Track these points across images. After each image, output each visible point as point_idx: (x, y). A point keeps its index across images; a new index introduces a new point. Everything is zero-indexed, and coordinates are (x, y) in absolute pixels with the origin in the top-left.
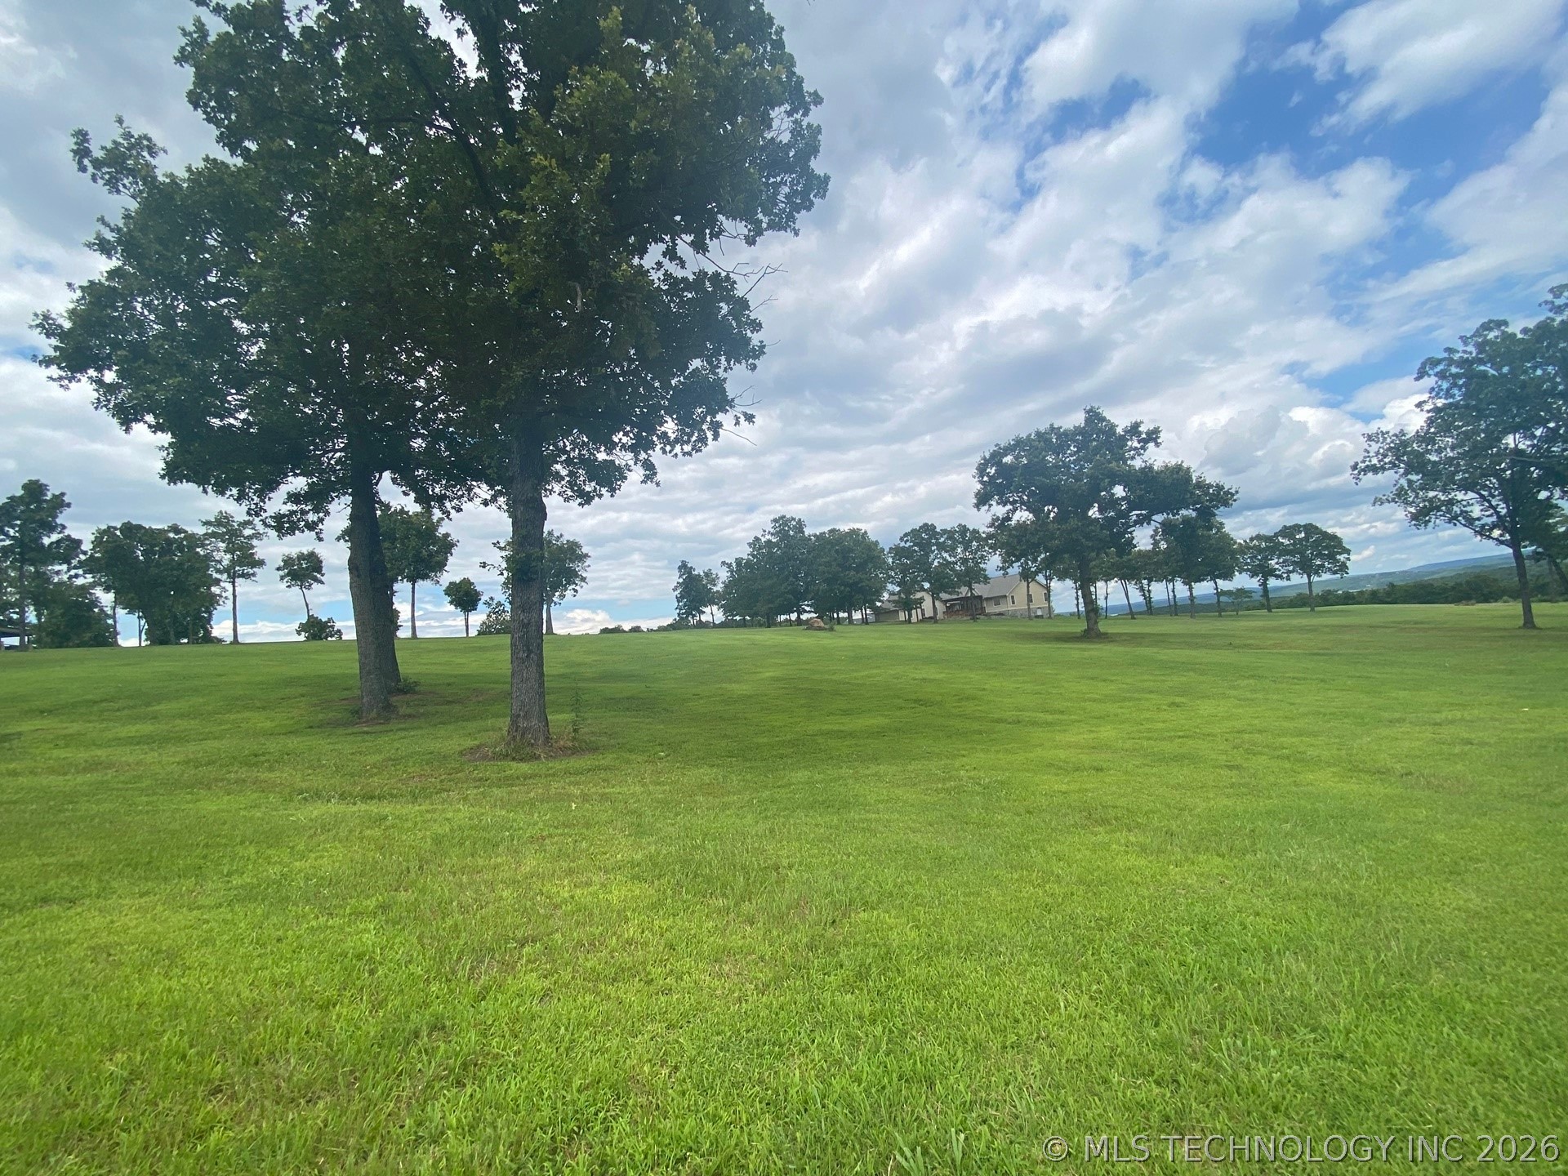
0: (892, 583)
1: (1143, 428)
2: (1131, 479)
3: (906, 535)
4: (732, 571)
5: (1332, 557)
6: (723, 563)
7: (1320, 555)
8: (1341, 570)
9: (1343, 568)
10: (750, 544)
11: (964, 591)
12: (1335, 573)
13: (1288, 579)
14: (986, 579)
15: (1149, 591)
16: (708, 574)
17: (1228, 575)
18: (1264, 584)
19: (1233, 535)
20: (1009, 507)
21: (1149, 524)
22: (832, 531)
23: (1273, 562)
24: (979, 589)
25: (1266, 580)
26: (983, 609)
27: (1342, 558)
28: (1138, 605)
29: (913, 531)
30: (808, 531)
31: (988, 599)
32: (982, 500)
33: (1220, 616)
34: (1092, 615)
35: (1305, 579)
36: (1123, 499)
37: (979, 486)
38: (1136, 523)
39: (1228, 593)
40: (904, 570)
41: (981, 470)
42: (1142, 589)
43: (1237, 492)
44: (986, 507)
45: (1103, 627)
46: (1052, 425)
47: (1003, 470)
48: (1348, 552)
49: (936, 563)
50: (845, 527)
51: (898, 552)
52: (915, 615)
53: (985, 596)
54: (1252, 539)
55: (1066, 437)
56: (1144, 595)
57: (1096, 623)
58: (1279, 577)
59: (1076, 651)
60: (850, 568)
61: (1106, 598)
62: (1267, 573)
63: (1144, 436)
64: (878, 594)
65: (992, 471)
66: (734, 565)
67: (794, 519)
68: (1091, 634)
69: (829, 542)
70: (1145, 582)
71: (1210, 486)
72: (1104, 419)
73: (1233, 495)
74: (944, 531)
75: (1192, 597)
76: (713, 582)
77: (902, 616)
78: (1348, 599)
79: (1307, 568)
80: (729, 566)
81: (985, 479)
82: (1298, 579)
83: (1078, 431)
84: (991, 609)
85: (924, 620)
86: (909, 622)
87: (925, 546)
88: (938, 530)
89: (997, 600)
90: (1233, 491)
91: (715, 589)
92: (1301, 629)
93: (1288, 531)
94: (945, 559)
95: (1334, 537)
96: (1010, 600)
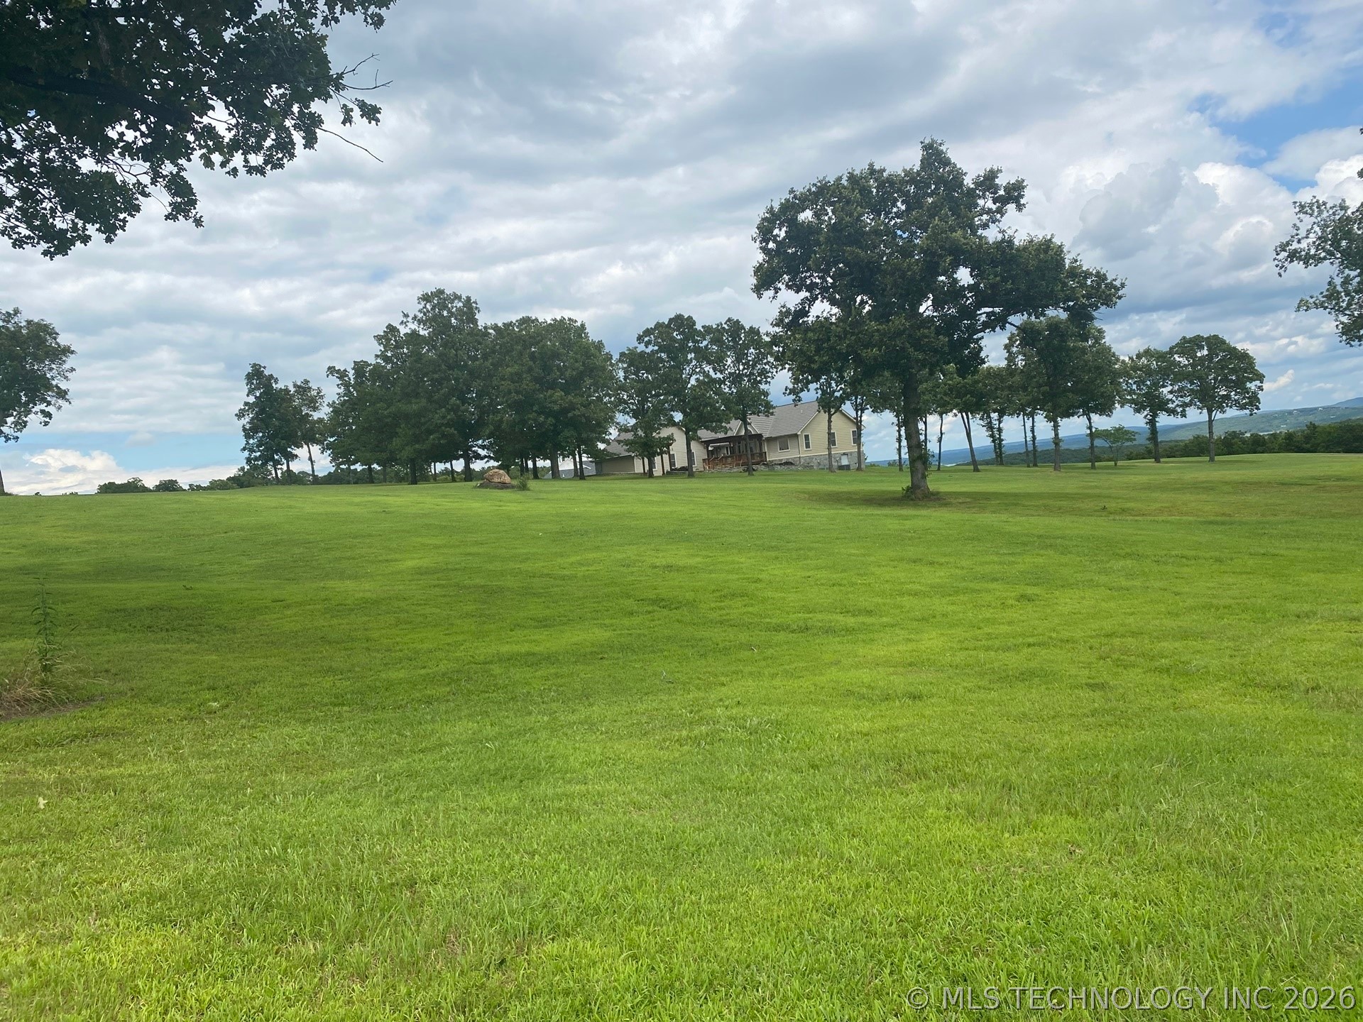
0: (624, 412)
1: (1002, 181)
2: (981, 258)
3: (648, 332)
4: (347, 385)
5: (1240, 385)
6: (331, 370)
7: (1225, 381)
8: (1251, 404)
9: (1253, 401)
10: (378, 338)
11: (735, 427)
12: (1243, 407)
13: (1184, 415)
14: (768, 409)
15: (1000, 430)
16: (303, 389)
17: (1105, 409)
18: (1152, 422)
19: (1115, 348)
20: (804, 294)
21: (1003, 328)
22: (526, 321)
23: (1165, 390)
24: (758, 425)
25: (1155, 415)
26: (763, 455)
27: (1252, 386)
28: (984, 450)
29: (659, 325)
30: (483, 320)
31: (770, 440)
32: (765, 280)
33: (1093, 467)
34: (919, 465)
35: (1204, 416)
36: (970, 288)
37: (760, 257)
38: (986, 325)
39: (1105, 434)
40: (643, 390)
41: (765, 232)
42: (990, 427)
43: (1123, 285)
44: (771, 293)
45: (934, 483)
46: (871, 165)
47: (799, 234)
48: (1261, 378)
49: (693, 382)
50: (546, 316)
51: (632, 359)
52: (661, 462)
53: (766, 435)
54: (1139, 356)
55: (890, 186)
56: (992, 436)
57: (924, 477)
58: (1172, 412)
59: (891, 520)
60: (553, 385)
61: (940, 440)
62: (1154, 404)
63: (1002, 192)
64: (599, 429)
65: (781, 233)
66: (351, 373)
67: (458, 297)
68: (916, 495)
69: (518, 339)
70: (995, 416)
71: (1087, 274)
72: (947, 162)
73: (1117, 289)
74: (708, 329)
75: (1057, 440)
76: (313, 403)
77: (639, 466)
78: (1258, 445)
79: (1208, 400)
80: (342, 375)
81: (771, 245)
82: (1196, 415)
83: (911, 177)
84: (774, 455)
85: (674, 472)
86: (649, 474)
87: (676, 352)
88: (699, 327)
89: (784, 441)
90: (1117, 283)
91: (316, 416)
92: (1197, 487)
93: (1188, 345)
94: (707, 375)
95: (1244, 357)
96: (802, 441)
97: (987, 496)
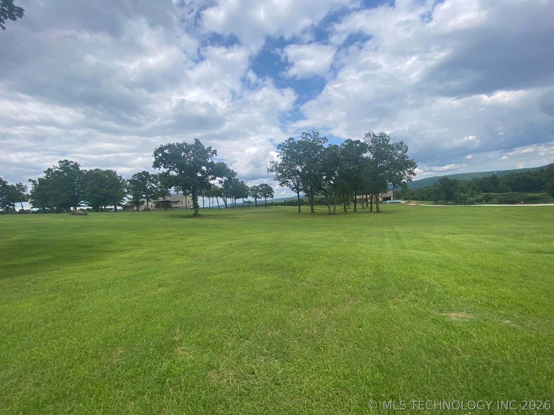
0: (130, 194)
1: (212, 149)
2: (208, 165)
3: (135, 175)
4: (35, 185)
5: (270, 193)
6: (30, 180)
7: (268, 193)
8: (272, 197)
9: (272, 196)
10: (45, 172)
11: (161, 199)
12: (271, 197)
13: (261, 199)
14: (170, 195)
15: (226, 201)
16: (19, 186)
17: (246, 197)
18: (256, 200)
19: (249, 186)
21: (215, 180)
22: (96, 170)
23: (258, 194)
24: (168, 198)
25: (256, 198)
26: (171, 206)
27: (272, 193)
28: (222, 206)
29: (139, 173)
30: (81, 169)
31: (172, 202)
32: (156, 165)
33: (244, 209)
34: (196, 209)
35: (264, 199)
36: (206, 171)
37: (154, 160)
38: (211, 179)
39: (245, 202)
40: (134, 189)
41: (156, 154)
42: (224, 200)
46: (184, 142)
47: (164, 155)
48: (274, 192)
49: (149, 187)
50: (104, 169)
51: (132, 181)
52: (142, 207)
53: (171, 201)
54: (253, 187)
55: (190, 147)
57: (198, 211)
58: (259, 198)
60: (104, 187)
61: (213, 203)
62: (256, 196)
63: (212, 152)
64: (121, 199)
65: (160, 155)
66: (38, 182)
67: (73, 162)
68: (196, 215)
69: (93, 175)
70: (225, 198)
72: (200, 144)
73: (236, 174)
74: (153, 175)
75: (235, 203)
76: (23, 190)
77: (135, 208)
78: (277, 204)
79: (265, 196)
80: (34, 182)
81: (157, 157)
82: (263, 199)
83: (193, 146)
84: (174, 205)
85: (145, 210)
86: (138, 210)
87: (144, 181)
88: (150, 174)
89: (176, 202)
91: (25, 193)
92: (264, 212)
93: (261, 185)
94: (152, 186)
95: (271, 188)
96: (181, 202)
97: (212, 215)
